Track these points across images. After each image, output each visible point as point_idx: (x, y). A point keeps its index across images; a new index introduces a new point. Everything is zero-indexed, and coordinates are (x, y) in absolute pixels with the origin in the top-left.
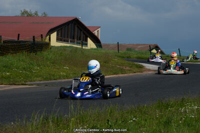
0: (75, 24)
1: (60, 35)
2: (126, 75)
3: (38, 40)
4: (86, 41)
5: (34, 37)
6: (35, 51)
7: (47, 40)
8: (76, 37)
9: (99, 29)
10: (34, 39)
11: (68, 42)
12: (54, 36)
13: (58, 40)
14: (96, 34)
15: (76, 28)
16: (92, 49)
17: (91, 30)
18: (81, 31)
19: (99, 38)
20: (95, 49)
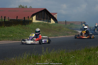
0: (45, 12)
1: (37, 17)
2: (69, 36)
3: (26, 19)
4: (50, 20)
5: (24, 17)
6: (25, 25)
7: (31, 19)
8: (45, 18)
9: (57, 14)
10: (24, 19)
11: (41, 20)
12: (34, 17)
13: (36, 19)
14: (55, 17)
15: (45, 14)
16: (53, 24)
17: (53, 15)
18: (48, 15)
19: (57, 19)
20: (54, 24)
